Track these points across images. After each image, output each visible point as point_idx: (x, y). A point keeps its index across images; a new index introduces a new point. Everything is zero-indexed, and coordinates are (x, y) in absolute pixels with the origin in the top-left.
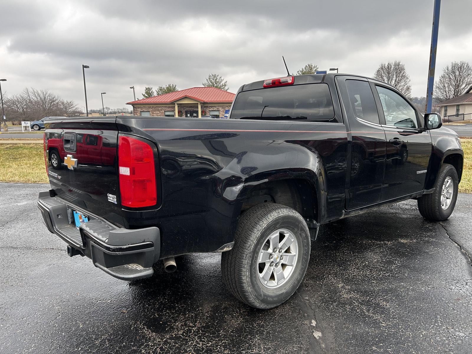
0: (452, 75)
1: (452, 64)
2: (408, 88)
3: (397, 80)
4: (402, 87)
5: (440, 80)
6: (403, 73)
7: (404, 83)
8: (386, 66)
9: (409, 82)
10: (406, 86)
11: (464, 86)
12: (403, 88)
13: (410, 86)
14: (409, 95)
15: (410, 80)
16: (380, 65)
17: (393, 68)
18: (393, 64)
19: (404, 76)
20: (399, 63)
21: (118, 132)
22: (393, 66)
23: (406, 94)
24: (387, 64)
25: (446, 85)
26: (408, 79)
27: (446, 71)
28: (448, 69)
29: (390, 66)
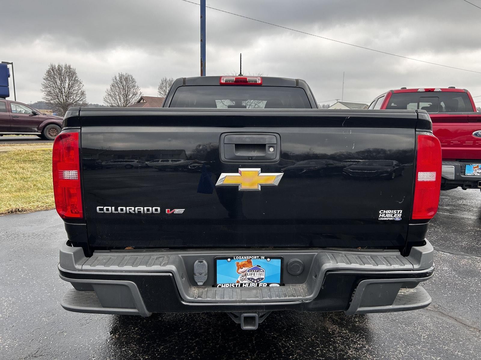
0: (120, 85)
1: (119, 75)
2: (83, 93)
3: (70, 84)
4: (76, 92)
5: (111, 88)
6: (76, 77)
7: (77, 87)
8: (57, 67)
9: (82, 86)
10: (80, 91)
11: (131, 95)
12: (78, 92)
13: (85, 91)
14: (84, 100)
15: (83, 85)
16: (50, 66)
17: (64, 71)
18: (64, 66)
19: (76, 81)
20: (69, 66)
21: (415, 130)
22: (64, 69)
23: (82, 98)
24: (58, 65)
25: (117, 93)
26: (81, 84)
27: (115, 80)
28: (116, 79)
29: (61, 68)
